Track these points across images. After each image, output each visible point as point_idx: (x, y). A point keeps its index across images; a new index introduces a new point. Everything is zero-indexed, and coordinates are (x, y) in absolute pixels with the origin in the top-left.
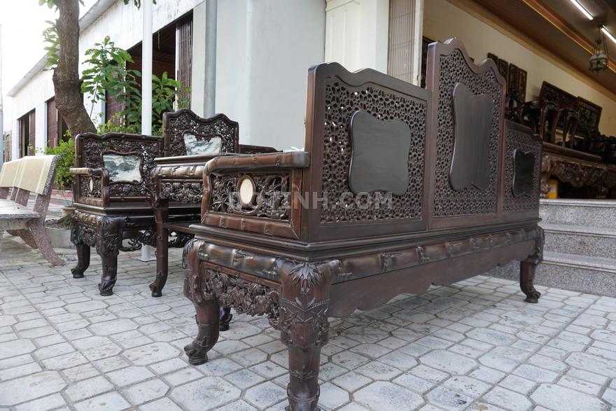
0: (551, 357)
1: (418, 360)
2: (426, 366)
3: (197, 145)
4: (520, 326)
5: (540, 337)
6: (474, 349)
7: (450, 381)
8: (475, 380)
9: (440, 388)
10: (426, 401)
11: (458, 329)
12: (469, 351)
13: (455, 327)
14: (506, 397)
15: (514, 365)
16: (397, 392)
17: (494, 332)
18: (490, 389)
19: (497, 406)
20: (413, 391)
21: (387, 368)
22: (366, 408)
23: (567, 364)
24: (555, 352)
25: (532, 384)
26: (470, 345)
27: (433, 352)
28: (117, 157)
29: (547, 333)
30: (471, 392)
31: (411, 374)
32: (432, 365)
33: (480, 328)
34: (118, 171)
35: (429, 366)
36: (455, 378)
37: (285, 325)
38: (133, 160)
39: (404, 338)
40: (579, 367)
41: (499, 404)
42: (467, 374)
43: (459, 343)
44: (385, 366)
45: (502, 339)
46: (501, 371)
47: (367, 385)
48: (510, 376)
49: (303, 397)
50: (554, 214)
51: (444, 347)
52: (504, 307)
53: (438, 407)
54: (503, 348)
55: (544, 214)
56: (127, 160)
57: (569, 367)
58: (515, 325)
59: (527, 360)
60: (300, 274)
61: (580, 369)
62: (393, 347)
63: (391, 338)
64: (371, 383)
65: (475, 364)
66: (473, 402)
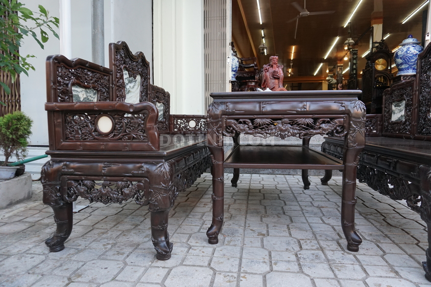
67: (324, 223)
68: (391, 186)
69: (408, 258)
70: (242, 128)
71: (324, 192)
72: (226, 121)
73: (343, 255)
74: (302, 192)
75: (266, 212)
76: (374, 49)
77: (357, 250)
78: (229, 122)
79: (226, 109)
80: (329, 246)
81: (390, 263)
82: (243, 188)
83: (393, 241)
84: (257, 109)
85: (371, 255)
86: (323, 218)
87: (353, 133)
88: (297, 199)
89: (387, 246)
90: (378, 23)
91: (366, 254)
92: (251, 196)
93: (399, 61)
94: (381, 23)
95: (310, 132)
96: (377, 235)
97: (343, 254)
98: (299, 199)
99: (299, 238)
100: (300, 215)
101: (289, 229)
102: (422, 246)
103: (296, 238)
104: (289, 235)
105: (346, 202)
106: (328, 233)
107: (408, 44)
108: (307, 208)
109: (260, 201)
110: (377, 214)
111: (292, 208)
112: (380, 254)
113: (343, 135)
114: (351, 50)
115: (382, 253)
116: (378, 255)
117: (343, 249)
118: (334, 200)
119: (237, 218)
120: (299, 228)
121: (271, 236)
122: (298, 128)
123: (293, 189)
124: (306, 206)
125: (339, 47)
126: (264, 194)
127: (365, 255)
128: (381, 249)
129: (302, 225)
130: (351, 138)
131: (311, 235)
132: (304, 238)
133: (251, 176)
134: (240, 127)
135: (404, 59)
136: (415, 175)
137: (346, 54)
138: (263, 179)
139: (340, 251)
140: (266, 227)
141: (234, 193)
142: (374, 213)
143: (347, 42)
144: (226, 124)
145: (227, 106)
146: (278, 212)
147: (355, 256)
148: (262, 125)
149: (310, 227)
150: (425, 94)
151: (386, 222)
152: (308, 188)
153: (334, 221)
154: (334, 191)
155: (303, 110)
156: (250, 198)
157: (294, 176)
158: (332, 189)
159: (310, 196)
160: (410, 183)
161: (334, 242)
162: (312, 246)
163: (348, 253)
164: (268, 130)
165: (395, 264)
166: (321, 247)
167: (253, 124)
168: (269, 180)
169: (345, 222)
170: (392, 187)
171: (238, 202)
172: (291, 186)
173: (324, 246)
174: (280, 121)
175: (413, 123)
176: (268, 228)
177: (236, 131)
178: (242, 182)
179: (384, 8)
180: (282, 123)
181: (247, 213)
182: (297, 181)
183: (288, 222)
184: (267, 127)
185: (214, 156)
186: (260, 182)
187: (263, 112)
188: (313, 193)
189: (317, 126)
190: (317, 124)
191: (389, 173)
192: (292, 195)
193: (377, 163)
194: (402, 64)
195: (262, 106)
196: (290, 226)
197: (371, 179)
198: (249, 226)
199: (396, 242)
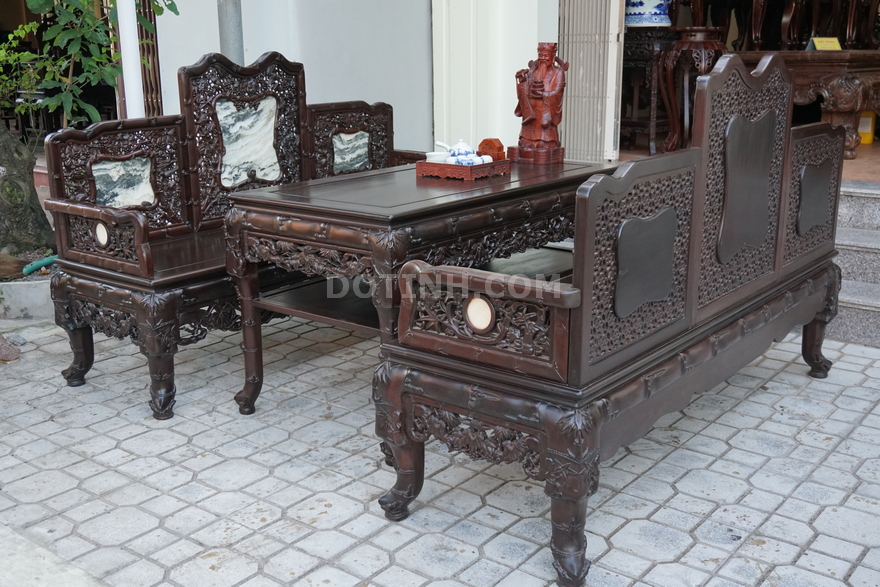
0: (839, 469)
1: (673, 487)
2: (686, 494)
3: (238, 119)
4: (801, 423)
5: (827, 439)
6: (742, 465)
7: (718, 513)
8: (748, 509)
9: (708, 522)
10: (695, 539)
11: (716, 435)
12: (736, 468)
13: (712, 430)
14: (785, 527)
15: (794, 485)
16: (659, 532)
17: (768, 435)
18: (767, 519)
19: (775, 538)
20: (677, 528)
21: (639, 502)
22: (630, 554)
23: (858, 478)
24: (845, 461)
25: (814, 509)
26: (736, 459)
27: (691, 474)
28: (113, 164)
29: (836, 432)
30: (744, 524)
31: (669, 507)
32: (693, 493)
33: (747, 429)
34: (116, 190)
35: (690, 495)
36: (723, 508)
37: (553, 478)
38: (138, 166)
39: (647, 455)
40: (872, 480)
41: (777, 536)
42: (738, 502)
43: (721, 456)
44: (636, 499)
45: (778, 446)
46: (778, 494)
47: (622, 526)
48: (790, 500)
49: (571, 550)
50: (861, 213)
51: (704, 465)
52: (778, 388)
53: (710, 546)
54: (779, 460)
55: (845, 211)
56: (129, 169)
57: (860, 481)
58: (794, 422)
59: (809, 476)
60: (572, 422)
61: (873, 483)
62: (638, 470)
63: (630, 457)
64: (626, 523)
65: (746, 487)
66: (749, 537)
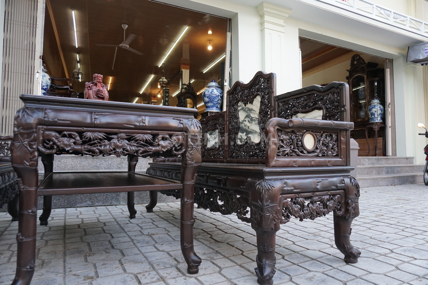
67: (159, 250)
68: (220, 203)
69: (240, 269)
70: (66, 142)
71: (151, 219)
72: (43, 133)
73: (185, 281)
74: (128, 222)
75: (91, 250)
76: (183, 90)
77: (197, 272)
78: (48, 135)
79: (45, 117)
80: (169, 274)
81: (228, 277)
82: (56, 225)
83: (224, 256)
84: (88, 121)
85: (210, 274)
86: (156, 245)
87: (191, 150)
88: (124, 230)
89: (221, 262)
90: (187, 69)
91: (206, 273)
92: (68, 233)
93: (206, 99)
94: (188, 69)
95: (148, 149)
96: (210, 253)
97: (185, 279)
98: (126, 230)
99: (135, 273)
100: (131, 247)
101: (122, 265)
102: (246, 255)
103: (132, 274)
104: (123, 272)
105: (185, 223)
106: (166, 260)
107: (212, 86)
108: (138, 238)
109: (81, 238)
110: (203, 233)
111: (121, 240)
112: (217, 271)
113: (181, 152)
114: (164, 88)
115: (218, 269)
116: (216, 273)
117: (184, 274)
118: (163, 226)
119: (52, 264)
120: (133, 261)
121: (101, 277)
122: (135, 144)
123: (118, 220)
124: (135, 236)
125: (153, 85)
126: (85, 230)
127: (205, 275)
128: (217, 265)
129: (136, 256)
130: (189, 155)
131: (148, 266)
132: (141, 271)
133: (66, 211)
134: (63, 142)
135: (210, 99)
136: (244, 188)
137: (160, 92)
138: (81, 213)
139: (181, 277)
140: (93, 267)
141: (44, 233)
142: (202, 233)
143: (161, 80)
144: (43, 137)
145: (46, 113)
146: (105, 247)
147: (196, 278)
148: (94, 140)
149: (145, 258)
150: (234, 123)
151: (213, 239)
152: (134, 217)
153: (167, 247)
154: (161, 217)
155: (141, 124)
156: (67, 236)
157: (117, 206)
158: (158, 215)
159: (137, 225)
160: (238, 196)
161: (173, 268)
162: (152, 278)
163: (190, 277)
164: (100, 146)
165: (232, 277)
166: (161, 278)
167: (81, 138)
168: (89, 213)
169: (185, 244)
170: (222, 203)
171: (50, 243)
172: (115, 217)
173: (165, 275)
174: (115, 136)
175: (225, 149)
176: (96, 268)
177: (58, 146)
178: (54, 219)
179: (190, 57)
180: (118, 138)
181: (65, 255)
182: (121, 211)
183: (119, 256)
184: (99, 143)
185: (23, 180)
186: (78, 216)
187: (95, 124)
188: (140, 221)
189: (156, 142)
190: (156, 140)
191: (219, 190)
192: (118, 226)
193: (207, 182)
194: (208, 102)
195: (93, 117)
196: (123, 261)
197: (200, 198)
198: (70, 271)
199: (227, 256)
